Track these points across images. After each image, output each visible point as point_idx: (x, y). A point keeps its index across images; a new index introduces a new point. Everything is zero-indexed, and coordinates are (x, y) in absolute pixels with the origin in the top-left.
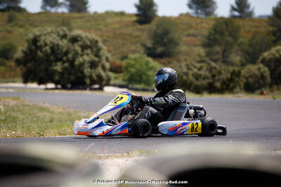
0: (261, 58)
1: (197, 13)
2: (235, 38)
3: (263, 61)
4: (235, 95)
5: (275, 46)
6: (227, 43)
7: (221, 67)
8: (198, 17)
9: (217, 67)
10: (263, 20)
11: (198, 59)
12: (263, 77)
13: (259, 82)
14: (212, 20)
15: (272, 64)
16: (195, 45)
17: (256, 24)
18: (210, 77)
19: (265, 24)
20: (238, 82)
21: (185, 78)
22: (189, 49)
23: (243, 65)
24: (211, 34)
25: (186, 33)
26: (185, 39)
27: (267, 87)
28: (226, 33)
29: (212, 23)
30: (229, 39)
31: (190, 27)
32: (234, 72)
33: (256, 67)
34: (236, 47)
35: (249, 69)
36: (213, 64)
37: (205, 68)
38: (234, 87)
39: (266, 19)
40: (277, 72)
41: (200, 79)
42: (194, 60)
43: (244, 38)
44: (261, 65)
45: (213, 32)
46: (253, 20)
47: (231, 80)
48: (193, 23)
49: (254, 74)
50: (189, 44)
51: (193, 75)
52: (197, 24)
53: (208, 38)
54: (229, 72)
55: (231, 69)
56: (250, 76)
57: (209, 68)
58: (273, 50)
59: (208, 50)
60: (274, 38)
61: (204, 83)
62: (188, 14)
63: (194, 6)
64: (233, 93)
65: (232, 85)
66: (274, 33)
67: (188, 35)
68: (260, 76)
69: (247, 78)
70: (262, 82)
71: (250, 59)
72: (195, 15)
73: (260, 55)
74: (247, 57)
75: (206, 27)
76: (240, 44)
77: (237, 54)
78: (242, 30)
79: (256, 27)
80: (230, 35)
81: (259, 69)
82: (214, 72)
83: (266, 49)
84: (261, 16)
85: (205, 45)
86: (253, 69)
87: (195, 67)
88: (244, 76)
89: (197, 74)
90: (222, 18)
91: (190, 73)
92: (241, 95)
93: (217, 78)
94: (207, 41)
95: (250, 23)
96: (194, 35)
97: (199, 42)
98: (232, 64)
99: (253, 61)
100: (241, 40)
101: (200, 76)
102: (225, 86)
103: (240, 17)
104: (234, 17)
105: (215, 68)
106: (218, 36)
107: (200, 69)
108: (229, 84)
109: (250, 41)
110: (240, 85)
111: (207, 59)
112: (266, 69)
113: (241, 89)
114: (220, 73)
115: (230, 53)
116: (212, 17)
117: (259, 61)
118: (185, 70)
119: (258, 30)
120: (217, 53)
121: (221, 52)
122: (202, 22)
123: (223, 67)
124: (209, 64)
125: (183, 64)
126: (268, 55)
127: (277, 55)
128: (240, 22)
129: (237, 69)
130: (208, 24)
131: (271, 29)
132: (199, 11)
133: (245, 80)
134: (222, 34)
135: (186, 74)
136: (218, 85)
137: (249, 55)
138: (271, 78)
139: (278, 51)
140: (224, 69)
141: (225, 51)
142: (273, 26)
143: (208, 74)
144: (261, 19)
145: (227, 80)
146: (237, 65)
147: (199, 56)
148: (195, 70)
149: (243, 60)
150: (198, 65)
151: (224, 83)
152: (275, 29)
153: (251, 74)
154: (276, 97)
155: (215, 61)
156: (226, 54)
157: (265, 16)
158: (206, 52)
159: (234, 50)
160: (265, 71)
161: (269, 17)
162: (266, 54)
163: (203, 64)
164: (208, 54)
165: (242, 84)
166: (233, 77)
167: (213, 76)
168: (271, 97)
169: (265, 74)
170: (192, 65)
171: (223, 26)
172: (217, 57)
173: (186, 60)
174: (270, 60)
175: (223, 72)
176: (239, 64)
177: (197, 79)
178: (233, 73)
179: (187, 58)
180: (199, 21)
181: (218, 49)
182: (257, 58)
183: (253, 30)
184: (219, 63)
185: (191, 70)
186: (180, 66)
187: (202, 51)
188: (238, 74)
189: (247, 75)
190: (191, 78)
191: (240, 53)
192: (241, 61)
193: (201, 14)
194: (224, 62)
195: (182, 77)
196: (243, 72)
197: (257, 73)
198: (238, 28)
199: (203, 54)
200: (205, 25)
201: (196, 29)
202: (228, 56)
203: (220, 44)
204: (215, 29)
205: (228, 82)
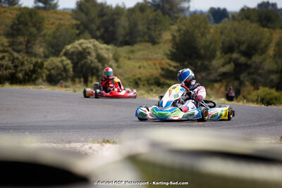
0: (64, 50)
2: (39, 29)
3: (66, 54)
4: (37, 87)
5: (78, 40)
6: (31, 34)
7: (24, 57)
8: (1, 6)
9: (20, 57)
10: (66, 13)
11: (1, 48)
12: (65, 69)
13: (61, 75)
14: (15, 9)
15: (75, 57)
17: (60, 16)
18: (12, 68)
19: (69, 17)
20: (40, 73)
23: (46, 57)
24: (14, 24)
27: (69, 80)
28: (30, 24)
29: (15, 12)
30: (33, 30)
32: (37, 63)
33: (59, 59)
34: (40, 39)
35: (52, 61)
36: (16, 55)
37: (7, 58)
38: (36, 79)
39: (70, 12)
40: (79, 65)
41: (2, 69)
43: (48, 30)
44: (64, 58)
45: (17, 22)
46: (56, 12)
47: (34, 71)
49: (57, 66)
53: (12, 27)
54: (32, 63)
55: (34, 60)
56: (53, 69)
57: (11, 58)
58: (76, 43)
59: (11, 40)
60: (78, 32)
61: (6, 73)
64: (35, 84)
65: (34, 76)
66: (77, 27)
68: (62, 68)
69: (49, 70)
70: (64, 75)
71: (53, 51)
73: (63, 48)
74: (50, 49)
76: (44, 36)
77: (41, 46)
78: (46, 22)
79: (60, 19)
80: (34, 26)
81: (62, 61)
82: (16, 62)
83: (70, 43)
84: (65, 9)
85: (8, 35)
86: (56, 61)
88: (46, 68)
90: (26, 8)
92: (43, 87)
93: (19, 69)
95: (54, 15)
97: (2, 32)
98: (35, 55)
99: (57, 54)
100: (45, 31)
101: (2, 66)
102: (27, 77)
103: (44, 9)
104: (38, 8)
105: (17, 58)
106: (21, 26)
107: (2, 58)
108: (31, 76)
109: (54, 32)
110: (42, 77)
111: (10, 49)
112: (69, 62)
113: (44, 81)
114: (22, 64)
115: (34, 44)
116: (16, 6)
117: (62, 53)
119: (62, 22)
120: (21, 43)
121: (24, 43)
122: (5, 12)
123: (26, 58)
124: (11, 54)
126: (72, 48)
127: (80, 49)
128: (44, 14)
129: (40, 60)
130: (11, 13)
131: (75, 22)
133: (47, 73)
134: (26, 24)
136: (20, 75)
137: (52, 46)
138: (74, 71)
139: (80, 44)
140: (27, 60)
141: (28, 42)
142: (76, 19)
143: (10, 64)
144: (65, 12)
145: (30, 71)
146: (40, 57)
147: (3, 45)
149: (46, 50)
150: (1, 55)
151: (26, 74)
152: (79, 22)
153: (54, 66)
154: (77, 90)
155: (18, 52)
156: (29, 45)
157: (68, 9)
158: (8, 42)
159: (37, 42)
160: (68, 64)
161: (73, 10)
162: (69, 47)
163: (5, 54)
164: (11, 44)
165: (44, 75)
166: (36, 68)
167: (16, 67)
168: (72, 89)
169: (67, 67)
171: (27, 16)
172: (20, 47)
174: (73, 53)
175: (26, 62)
176: (42, 55)
178: (36, 65)
180: (3, 10)
181: (21, 39)
182: (61, 51)
183: (57, 22)
184: (21, 53)
187: (5, 41)
188: (41, 66)
189: (50, 68)
191: (44, 44)
192: (44, 52)
193: (4, 3)
194: (27, 52)
196: (46, 64)
197: (60, 65)
198: (43, 19)
199: (7, 44)
200: (8, 14)
202: (30, 47)
203: (23, 35)
204: (18, 19)
205: (30, 74)
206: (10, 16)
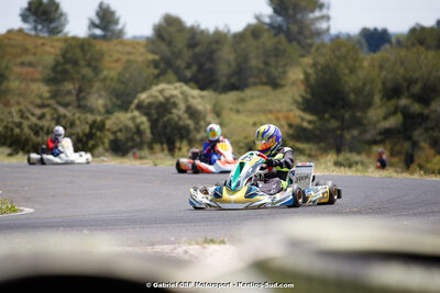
0: (136, 101)
1: (35, 28)
2: (96, 70)
3: (139, 107)
4: (97, 159)
5: (157, 84)
6: (84, 78)
7: (74, 114)
8: (37, 36)
9: (68, 114)
10: (138, 44)
11: (39, 101)
12: (139, 131)
13: (133, 140)
14: (58, 40)
15: (153, 111)
16: (33, 80)
17: (128, 49)
19: (143, 50)
20: (100, 138)
21: (17, 131)
22: (23, 85)
23: (109, 112)
24: (57, 64)
25: (18, 60)
26: (17, 69)
27: (145, 147)
28: (82, 63)
29: (60, 45)
30: (87, 71)
31: (26, 51)
32: (94, 122)
33: (129, 115)
34: (97, 85)
35: (118, 118)
36: (62, 111)
37: (48, 117)
38: (94, 147)
39: (144, 42)
40: (160, 123)
41: (41, 133)
42: (32, 103)
43: (111, 70)
44: (136, 113)
45: (62, 60)
46: (123, 43)
47: (90, 136)
48: (30, 45)
49: (127, 128)
50: (23, 78)
51: (30, 127)
52: (36, 47)
53: (54, 68)
54: (87, 123)
55: (90, 118)
56: (120, 130)
57: (55, 116)
58: (155, 90)
59: (54, 88)
60: (156, 72)
62: (21, 30)
63: (32, 18)
65: (91, 143)
66: (156, 64)
67: (22, 64)
68: (134, 130)
69: (114, 133)
70: (137, 139)
71: (119, 102)
72: (33, 33)
73: (134, 97)
74: (114, 100)
75: (50, 52)
76: (104, 80)
77: (100, 96)
78: (107, 59)
79: (129, 53)
80: (89, 65)
81: (133, 119)
82: (63, 122)
83: (144, 89)
84: (135, 38)
85: (49, 81)
86: (124, 118)
87: (33, 114)
88: (109, 130)
89: (36, 125)
90: (74, 38)
91: (26, 124)
92: (105, 159)
93: (68, 131)
94: (52, 75)
95: (119, 47)
96: (30, 64)
97: (39, 76)
98: (92, 111)
99: (125, 107)
100: (105, 73)
101: (42, 128)
102: (80, 145)
103: (104, 38)
104: (94, 37)
105: (65, 116)
106: (68, 67)
107: (41, 117)
108: (87, 143)
109: (120, 74)
110: (103, 143)
111: (52, 102)
112: (144, 119)
113: (106, 150)
114: (73, 124)
115: (89, 93)
116: (60, 35)
117: (133, 106)
118: (17, 119)
119: (132, 57)
120: (69, 93)
121: (74, 92)
122: (43, 44)
123: (77, 115)
124: (55, 110)
125: (14, 110)
126: (148, 97)
127: (161, 98)
128: (103, 46)
129: (99, 118)
130: (52, 46)
131: (151, 57)
132: (40, 27)
133: (111, 137)
134: (76, 63)
135: (19, 125)
137: (118, 96)
138: (152, 132)
139: (161, 92)
140: (79, 118)
141: (80, 90)
142: (154, 52)
143: (53, 125)
144: (135, 42)
145: (84, 135)
146: (99, 113)
147: (41, 97)
148: (34, 120)
149: (108, 102)
150: (38, 112)
151: (79, 140)
152: (157, 57)
153: (121, 125)
154: (158, 162)
155: (66, 105)
156: (82, 95)
157: (141, 37)
158: (50, 92)
159: (94, 89)
160: (142, 123)
161: (148, 39)
162: (143, 96)
163: (45, 110)
164: (54, 95)
165: (106, 141)
166: (94, 131)
168: (151, 161)
169: (142, 127)
170: (28, 110)
171: (78, 51)
172: (68, 99)
173: (19, 104)
174: (150, 105)
175: (77, 122)
176: (103, 110)
177: (37, 133)
178: (93, 125)
179: (21, 100)
180: (40, 42)
181: (69, 86)
182: (131, 102)
183: (124, 58)
184: (70, 108)
185: (27, 118)
186: (10, 113)
187: (44, 90)
188: (101, 127)
189: (115, 129)
190: (27, 131)
191: (103, 93)
192: (105, 106)
193: (41, 30)
194: (79, 107)
195: (12, 130)
196: (109, 124)
197: (131, 125)
198: (102, 54)
199: (47, 95)
200: (48, 48)
201: (35, 54)
202: (84, 98)
203: (72, 79)
204: (64, 56)
205: (84, 139)
206: (52, 50)
